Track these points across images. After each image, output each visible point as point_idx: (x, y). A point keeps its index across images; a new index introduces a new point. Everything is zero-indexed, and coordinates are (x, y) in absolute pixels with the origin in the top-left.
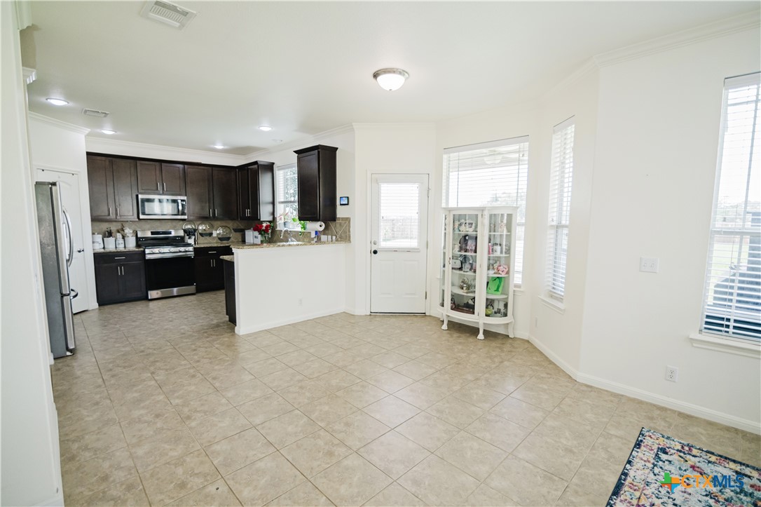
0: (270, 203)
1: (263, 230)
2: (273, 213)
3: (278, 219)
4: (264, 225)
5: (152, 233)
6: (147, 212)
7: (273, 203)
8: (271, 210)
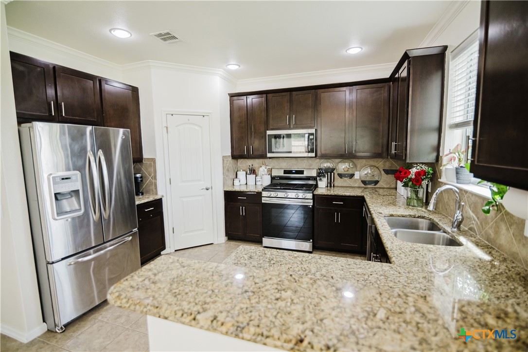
0: (434, 130)
1: (411, 180)
2: (438, 149)
3: (445, 160)
4: (414, 171)
5: (285, 172)
6: (274, 150)
7: (440, 130)
8: (435, 142)
